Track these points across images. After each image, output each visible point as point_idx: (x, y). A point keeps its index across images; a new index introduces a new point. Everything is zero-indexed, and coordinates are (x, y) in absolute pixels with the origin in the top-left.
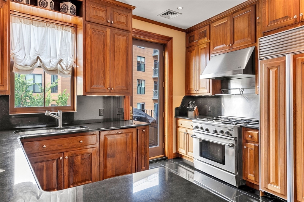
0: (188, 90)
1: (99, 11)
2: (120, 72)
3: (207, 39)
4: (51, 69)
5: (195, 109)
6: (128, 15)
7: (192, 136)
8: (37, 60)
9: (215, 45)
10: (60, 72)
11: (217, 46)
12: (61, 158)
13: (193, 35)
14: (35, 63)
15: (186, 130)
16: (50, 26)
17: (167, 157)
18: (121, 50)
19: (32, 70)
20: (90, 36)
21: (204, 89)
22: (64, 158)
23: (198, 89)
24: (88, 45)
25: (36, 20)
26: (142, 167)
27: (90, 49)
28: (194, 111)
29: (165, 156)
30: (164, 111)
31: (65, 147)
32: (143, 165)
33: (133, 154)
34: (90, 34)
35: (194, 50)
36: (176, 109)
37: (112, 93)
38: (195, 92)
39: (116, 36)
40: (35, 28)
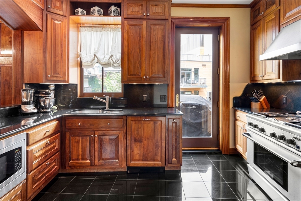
0: (253, 76)
1: (135, 7)
2: (156, 60)
3: (276, 6)
4: (105, 63)
5: (261, 100)
6: (166, 4)
7: (244, 134)
8: (95, 57)
9: (287, 10)
10: (112, 65)
11: (290, 10)
12: (92, 135)
13: (258, 7)
14: (94, 59)
15: (244, 125)
16: (105, 30)
17: (222, 152)
18: (158, 40)
19: (92, 65)
20: (127, 31)
21: (271, 74)
22: (94, 135)
23: (264, 75)
24: (125, 39)
25: (96, 27)
26: (173, 158)
27: (128, 42)
28: (260, 102)
29: (219, 150)
30: (219, 100)
31: (96, 127)
32: (174, 156)
33: (162, 143)
34: (127, 29)
35: (259, 26)
36: (235, 98)
37: (148, 81)
38: (261, 78)
39: (152, 27)
40: (95, 33)
